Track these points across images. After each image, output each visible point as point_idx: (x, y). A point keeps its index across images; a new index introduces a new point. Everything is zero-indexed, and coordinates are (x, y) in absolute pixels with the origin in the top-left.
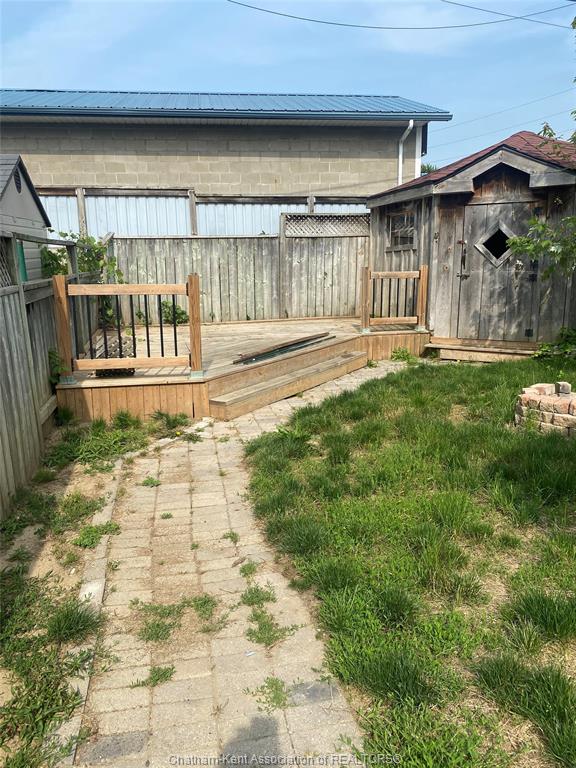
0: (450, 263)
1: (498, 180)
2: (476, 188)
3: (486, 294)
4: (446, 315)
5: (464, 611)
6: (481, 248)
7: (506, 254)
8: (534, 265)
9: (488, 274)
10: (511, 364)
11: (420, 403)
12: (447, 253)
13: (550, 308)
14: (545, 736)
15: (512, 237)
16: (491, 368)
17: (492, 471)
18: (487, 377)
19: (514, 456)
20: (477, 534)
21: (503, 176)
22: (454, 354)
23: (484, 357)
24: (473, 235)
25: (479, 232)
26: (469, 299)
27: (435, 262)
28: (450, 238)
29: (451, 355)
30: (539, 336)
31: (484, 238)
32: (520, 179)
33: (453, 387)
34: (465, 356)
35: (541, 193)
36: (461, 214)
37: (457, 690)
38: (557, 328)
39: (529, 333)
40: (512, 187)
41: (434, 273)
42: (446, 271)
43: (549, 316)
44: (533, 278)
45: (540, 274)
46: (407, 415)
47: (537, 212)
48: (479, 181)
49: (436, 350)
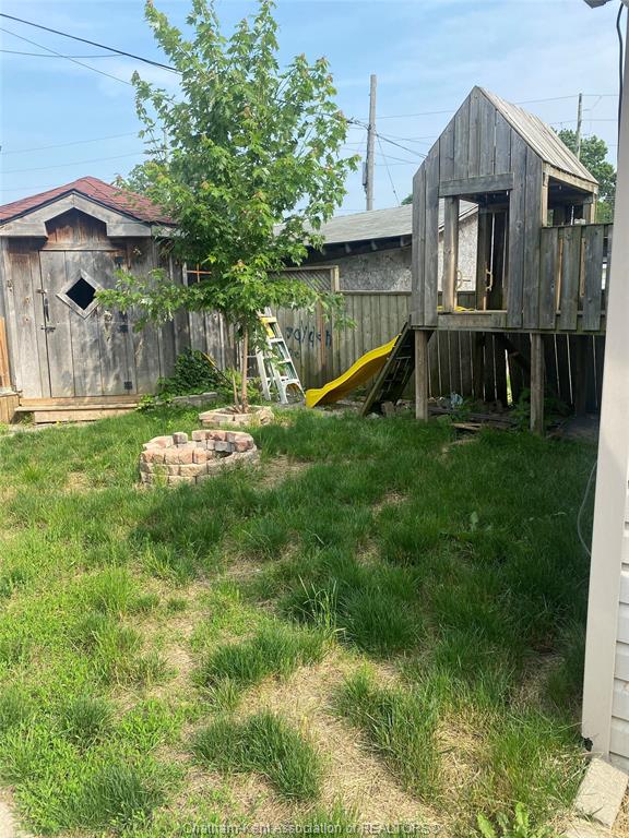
0: (31, 314)
1: (73, 225)
2: (49, 232)
3: (76, 348)
4: (35, 374)
5: (156, 694)
6: (66, 298)
7: (92, 305)
8: (123, 317)
9: (77, 326)
10: (118, 421)
11: (32, 478)
12: (25, 303)
13: (145, 360)
14: (275, 784)
15: (98, 287)
16: (99, 427)
17: (137, 536)
18: (97, 437)
19: (156, 515)
20: (143, 608)
21: (75, 221)
22: (50, 415)
23: (85, 415)
24: (53, 284)
25: (60, 278)
26: (58, 354)
27: (12, 313)
28: (26, 287)
29: (47, 417)
30: (140, 386)
31: (68, 286)
32: (96, 227)
33: (64, 453)
34: (65, 417)
35: (119, 243)
36: (37, 260)
37: (176, 777)
38: (155, 378)
39: (128, 386)
40: (90, 234)
41: (13, 326)
42: (27, 323)
43: (146, 367)
44: (124, 329)
45: (130, 326)
47: (118, 261)
48: (52, 225)
49: (28, 413)
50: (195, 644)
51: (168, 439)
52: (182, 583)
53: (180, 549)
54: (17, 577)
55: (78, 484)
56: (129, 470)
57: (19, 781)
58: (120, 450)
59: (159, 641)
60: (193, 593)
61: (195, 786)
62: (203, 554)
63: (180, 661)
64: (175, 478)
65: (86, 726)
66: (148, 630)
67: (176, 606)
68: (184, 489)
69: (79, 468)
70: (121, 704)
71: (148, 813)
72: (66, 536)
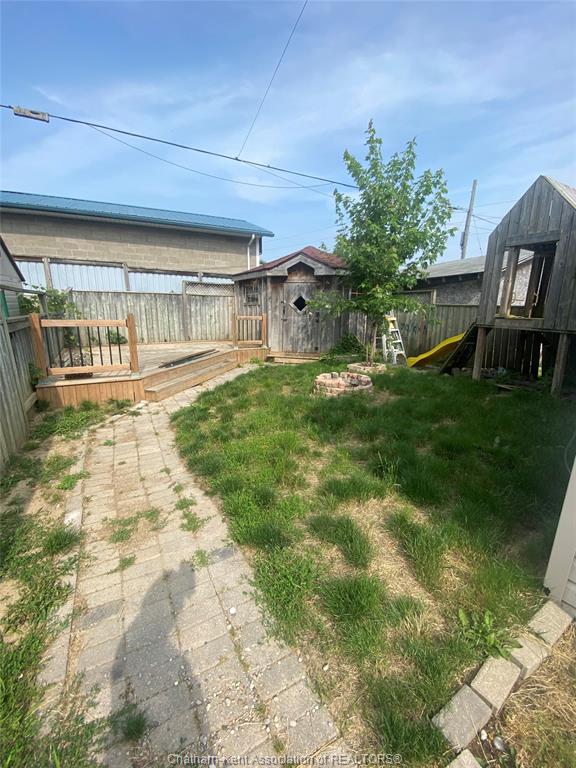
0: (278, 313)
1: (299, 270)
2: (289, 273)
3: (295, 329)
4: (277, 340)
5: (299, 493)
6: (292, 305)
7: (304, 310)
8: (318, 315)
9: (297, 318)
10: (310, 364)
11: (267, 386)
12: (276, 307)
13: (326, 337)
14: (344, 552)
15: (307, 300)
16: (300, 366)
17: (306, 418)
18: (298, 371)
19: (315, 410)
20: (302, 452)
21: (301, 268)
22: (282, 360)
23: (295, 361)
24: (288, 299)
25: (292, 296)
26: (287, 331)
27: (270, 312)
28: (277, 300)
29: (280, 360)
30: (322, 349)
31: (294, 300)
32: (309, 270)
33: (283, 376)
34: (287, 361)
35: (320, 278)
36: (282, 287)
37: (300, 536)
38: (329, 346)
39: (316, 349)
40: (306, 274)
41: (270, 317)
42: (275, 316)
43: (325, 341)
44: (317, 321)
45: (321, 320)
46: (261, 392)
47: (318, 288)
48: (291, 270)
49: (273, 358)
50: (321, 474)
51: (328, 375)
52: (322, 443)
53: (324, 427)
54: (251, 427)
55: (286, 391)
56: (308, 388)
57: (234, 516)
58: (307, 378)
59: (306, 469)
60: (326, 450)
61: (307, 542)
62: (334, 432)
63: (314, 480)
64: (329, 394)
65: (265, 499)
66: (302, 463)
67: (317, 455)
68: (332, 400)
69: (288, 384)
70: (283, 493)
71: (281, 548)
72: (275, 413)
